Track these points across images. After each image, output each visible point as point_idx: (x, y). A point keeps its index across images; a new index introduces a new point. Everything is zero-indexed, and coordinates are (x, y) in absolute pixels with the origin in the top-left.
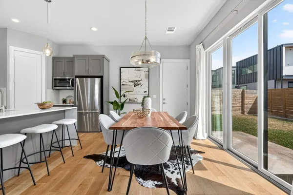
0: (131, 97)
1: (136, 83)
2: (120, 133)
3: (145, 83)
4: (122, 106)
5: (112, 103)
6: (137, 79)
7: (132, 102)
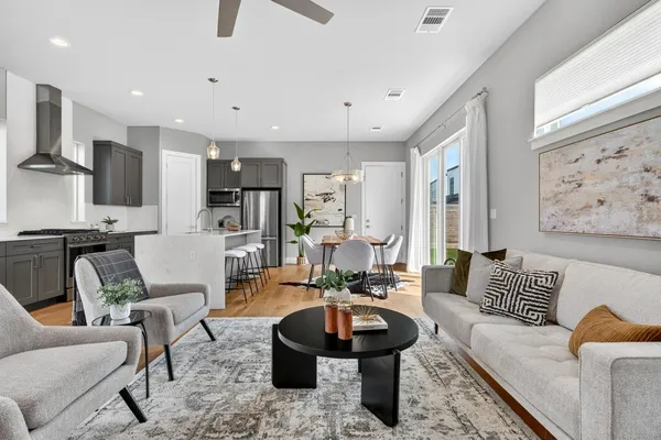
0: (319, 218)
1: (327, 197)
2: (328, 250)
3: (339, 196)
4: (307, 231)
5: (293, 227)
6: (328, 191)
7: (321, 225)
